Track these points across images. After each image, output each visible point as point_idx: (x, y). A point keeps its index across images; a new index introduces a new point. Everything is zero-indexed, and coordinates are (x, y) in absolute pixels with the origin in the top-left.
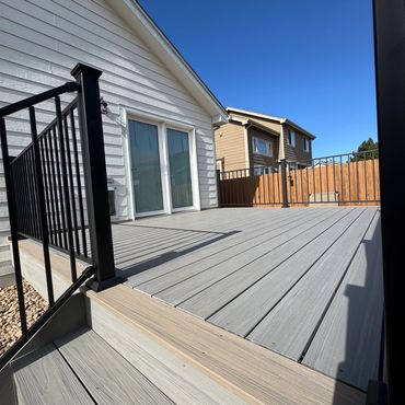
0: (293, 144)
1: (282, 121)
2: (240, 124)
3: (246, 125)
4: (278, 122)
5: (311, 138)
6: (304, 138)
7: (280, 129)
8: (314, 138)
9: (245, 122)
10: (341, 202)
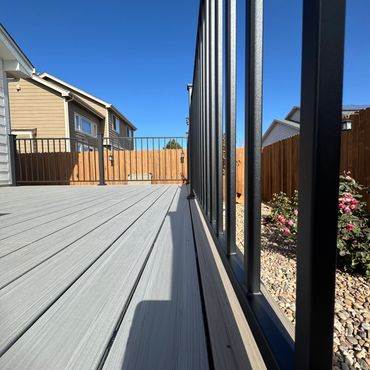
0: (118, 130)
1: (108, 106)
2: (59, 94)
3: (67, 98)
4: (104, 106)
5: (133, 129)
6: (127, 127)
7: (105, 113)
8: (135, 129)
9: (65, 93)
10: (153, 181)
